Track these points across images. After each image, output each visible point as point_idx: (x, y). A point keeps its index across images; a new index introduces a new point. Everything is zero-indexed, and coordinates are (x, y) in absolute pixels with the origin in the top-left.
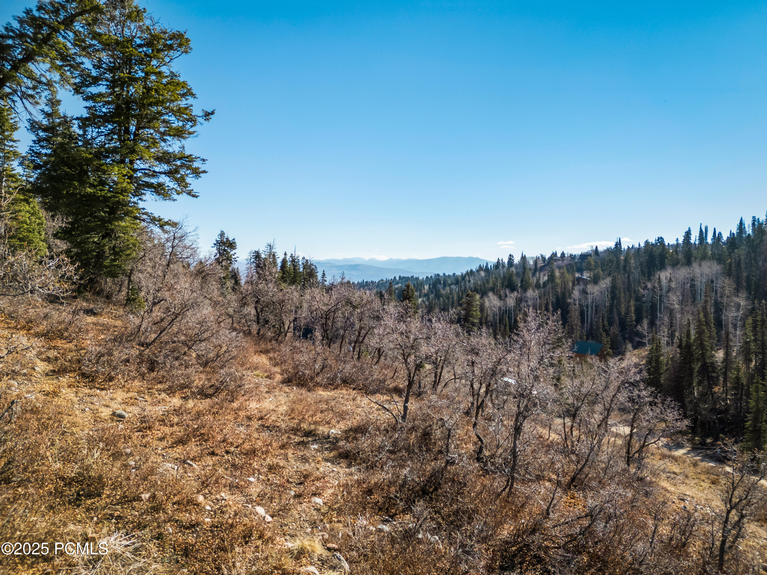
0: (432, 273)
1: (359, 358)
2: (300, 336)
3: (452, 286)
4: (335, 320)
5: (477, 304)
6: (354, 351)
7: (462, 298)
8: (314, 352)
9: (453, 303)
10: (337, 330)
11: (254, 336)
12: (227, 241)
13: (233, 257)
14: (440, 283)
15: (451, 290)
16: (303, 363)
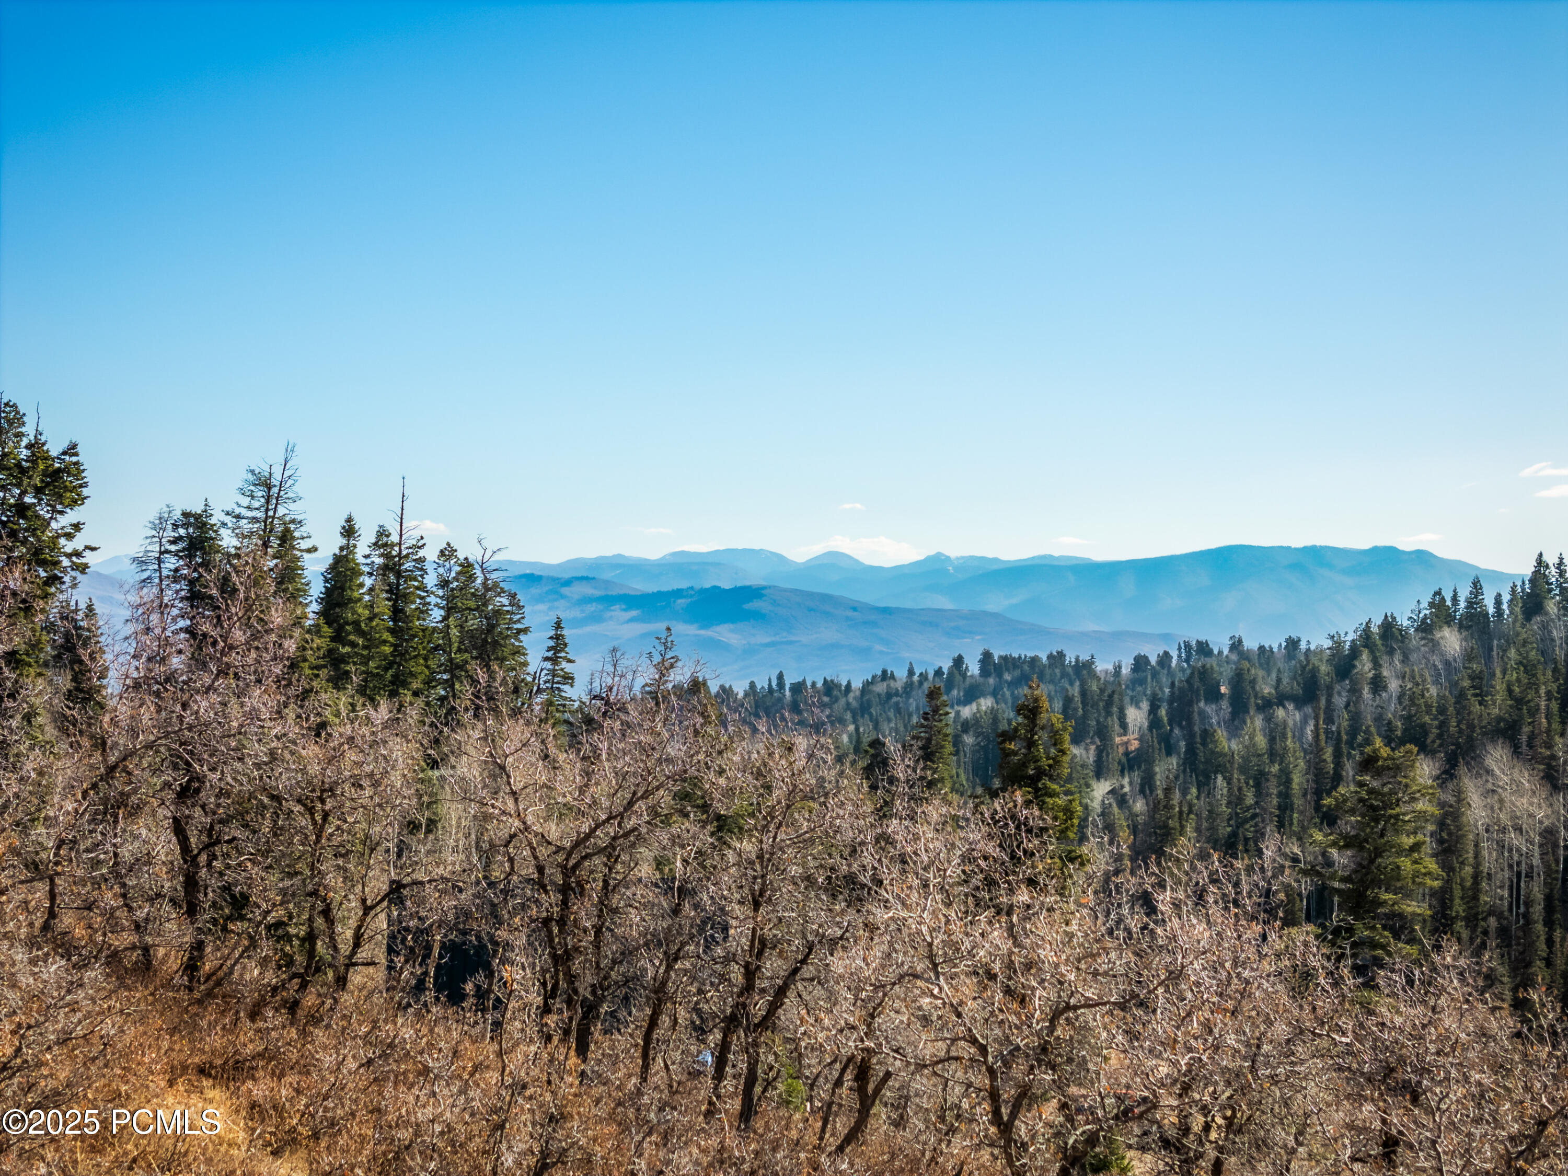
0: (1166, 637)
1: (747, 1113)
2: (420, 987)
3: (1280, 713)
4: (615, 900)
5: (1421, 816)
6: (719, 1075)
7: (1337, 778)
8: (493, 1077)
9: (1285, 807)
10: (628, 953)
11: (168, 984)
12: (33, 460)
13: (68, 546)
14: (1214, 696)
15: (1275, 734)
16: (433, 1135)
